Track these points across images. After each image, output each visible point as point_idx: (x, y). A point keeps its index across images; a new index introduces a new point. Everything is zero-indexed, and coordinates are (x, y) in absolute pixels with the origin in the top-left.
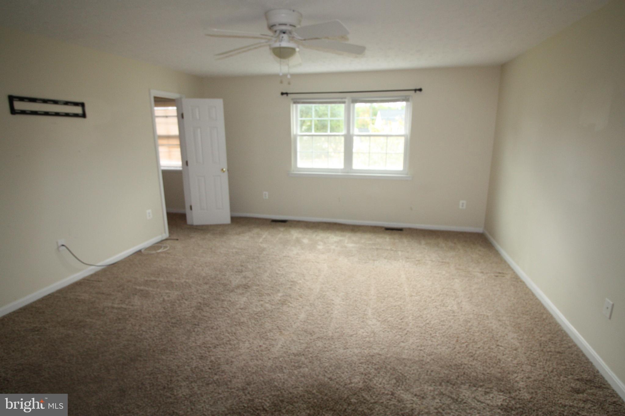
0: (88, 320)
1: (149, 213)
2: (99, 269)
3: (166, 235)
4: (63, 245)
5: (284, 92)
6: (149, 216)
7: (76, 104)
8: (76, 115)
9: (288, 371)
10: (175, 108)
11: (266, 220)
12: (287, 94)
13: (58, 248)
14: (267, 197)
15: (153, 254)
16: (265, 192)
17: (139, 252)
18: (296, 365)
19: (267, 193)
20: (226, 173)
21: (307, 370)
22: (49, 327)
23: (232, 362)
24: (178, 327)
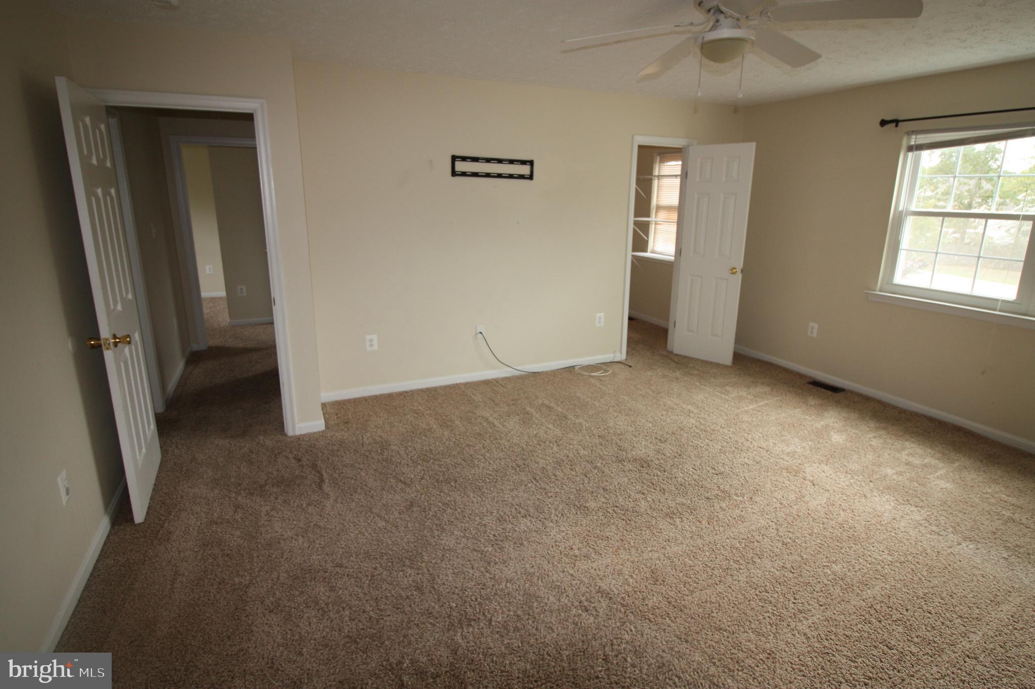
0: (457, 422)
1: (600, 318)
2: (517, 373)
3: (622, 356)
4: (481, 333)
5: (888, 118)
6: (600, 322)
7: (523, 162)
8: (521, 177)
9: (566, 601)
10: (680, 163)
11: (801, 376)
12: (896, 122)
13: (476, 334)
14: (815, 335)
15: (584, 375)
16: (812, 324)
17: (570, 369)
18: (586, 604)
19: (816, 326)
20: (739, 276)
21: (592, 619)
22: (427, 414)
23: (522, 544)
24: (516, 472)
